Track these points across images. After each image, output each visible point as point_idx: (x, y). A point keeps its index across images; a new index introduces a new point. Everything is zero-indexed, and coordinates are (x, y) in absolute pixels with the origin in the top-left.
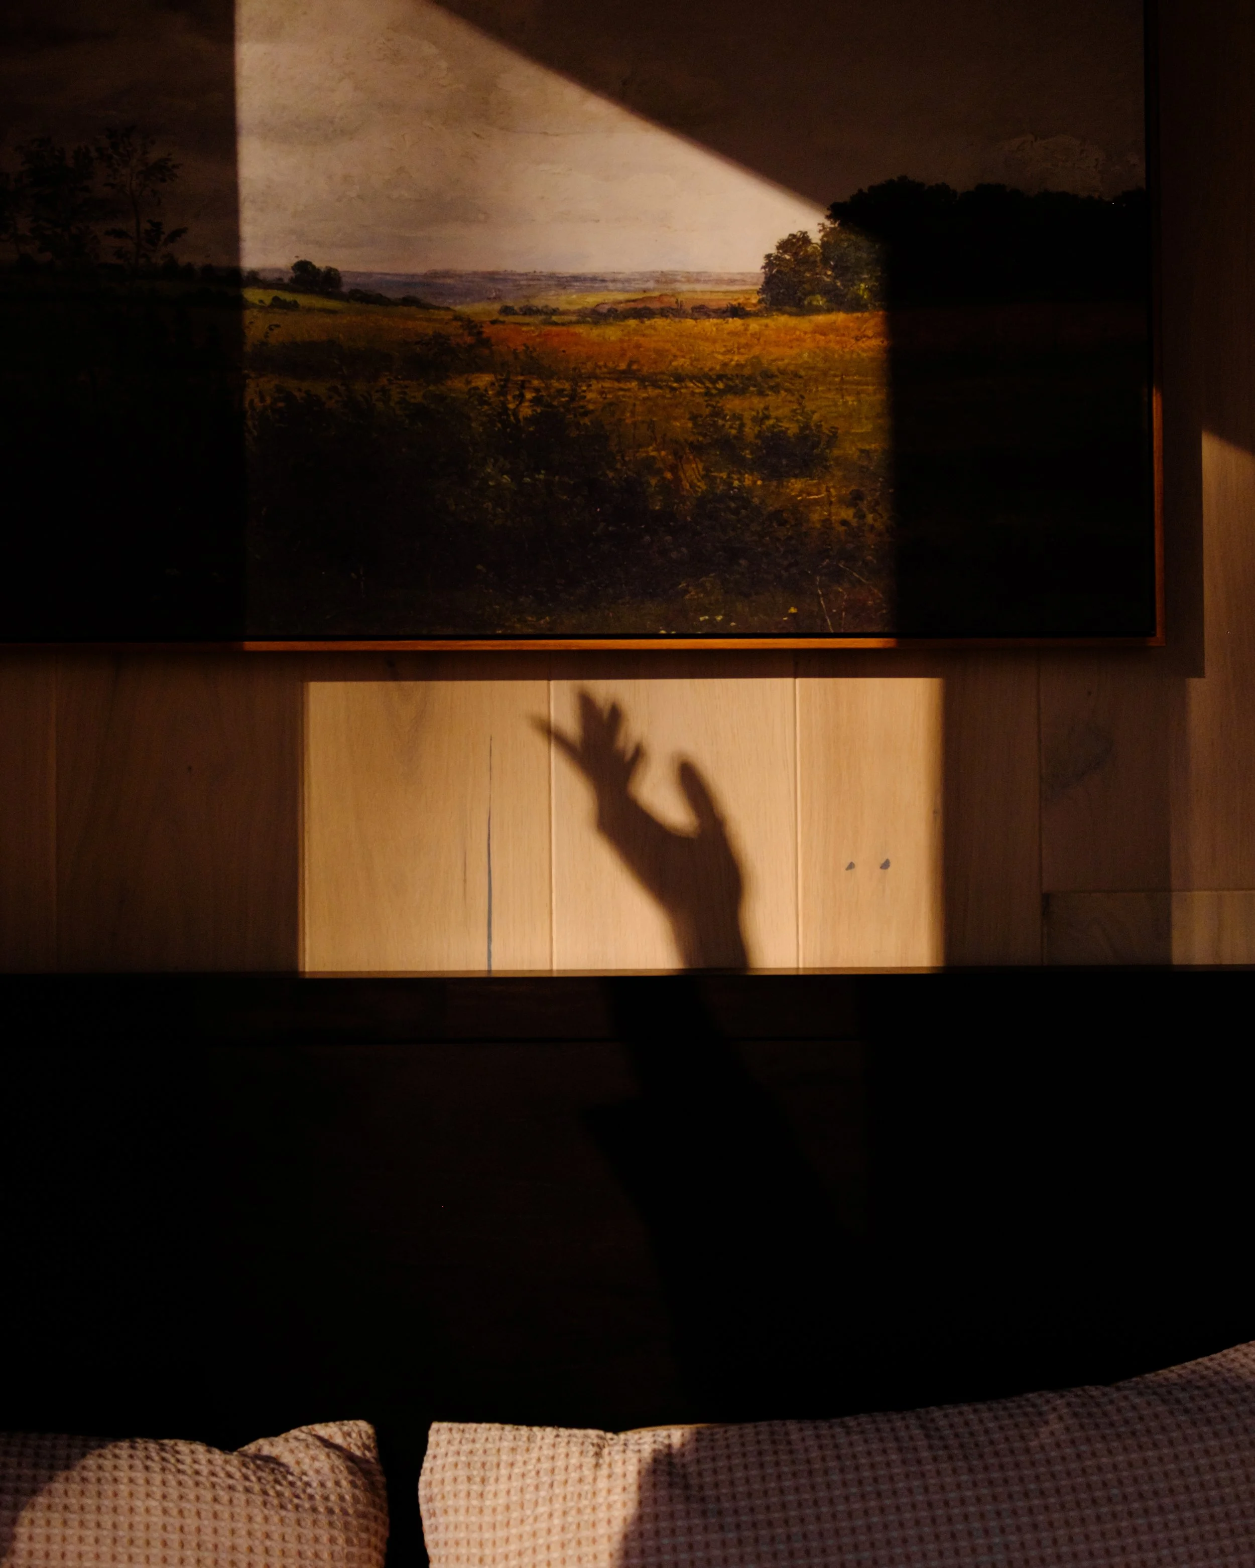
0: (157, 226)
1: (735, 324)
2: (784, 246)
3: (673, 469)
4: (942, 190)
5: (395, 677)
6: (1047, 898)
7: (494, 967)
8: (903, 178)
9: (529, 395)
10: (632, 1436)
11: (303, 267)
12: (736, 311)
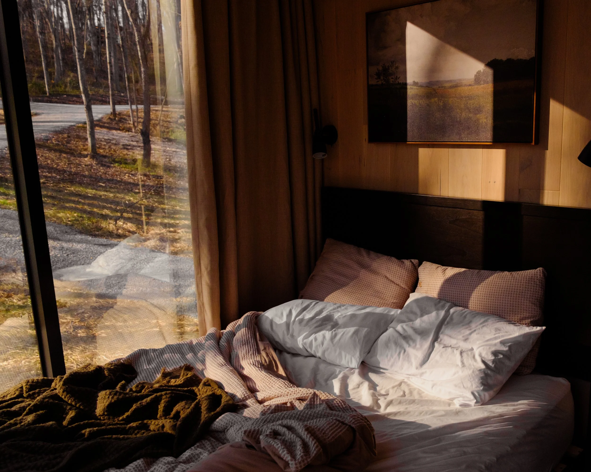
0: (397, 76)
1: (470, 87)
2: (477, 73)
3: (461, 113)
4: (501, 60)
5: (433, 148)
6: (519, 190)
7: (449, 196)
8: (495, 59)
9: (442, 101)
10: (456, 268)
11: (414, 82)
12: (470, 85)
